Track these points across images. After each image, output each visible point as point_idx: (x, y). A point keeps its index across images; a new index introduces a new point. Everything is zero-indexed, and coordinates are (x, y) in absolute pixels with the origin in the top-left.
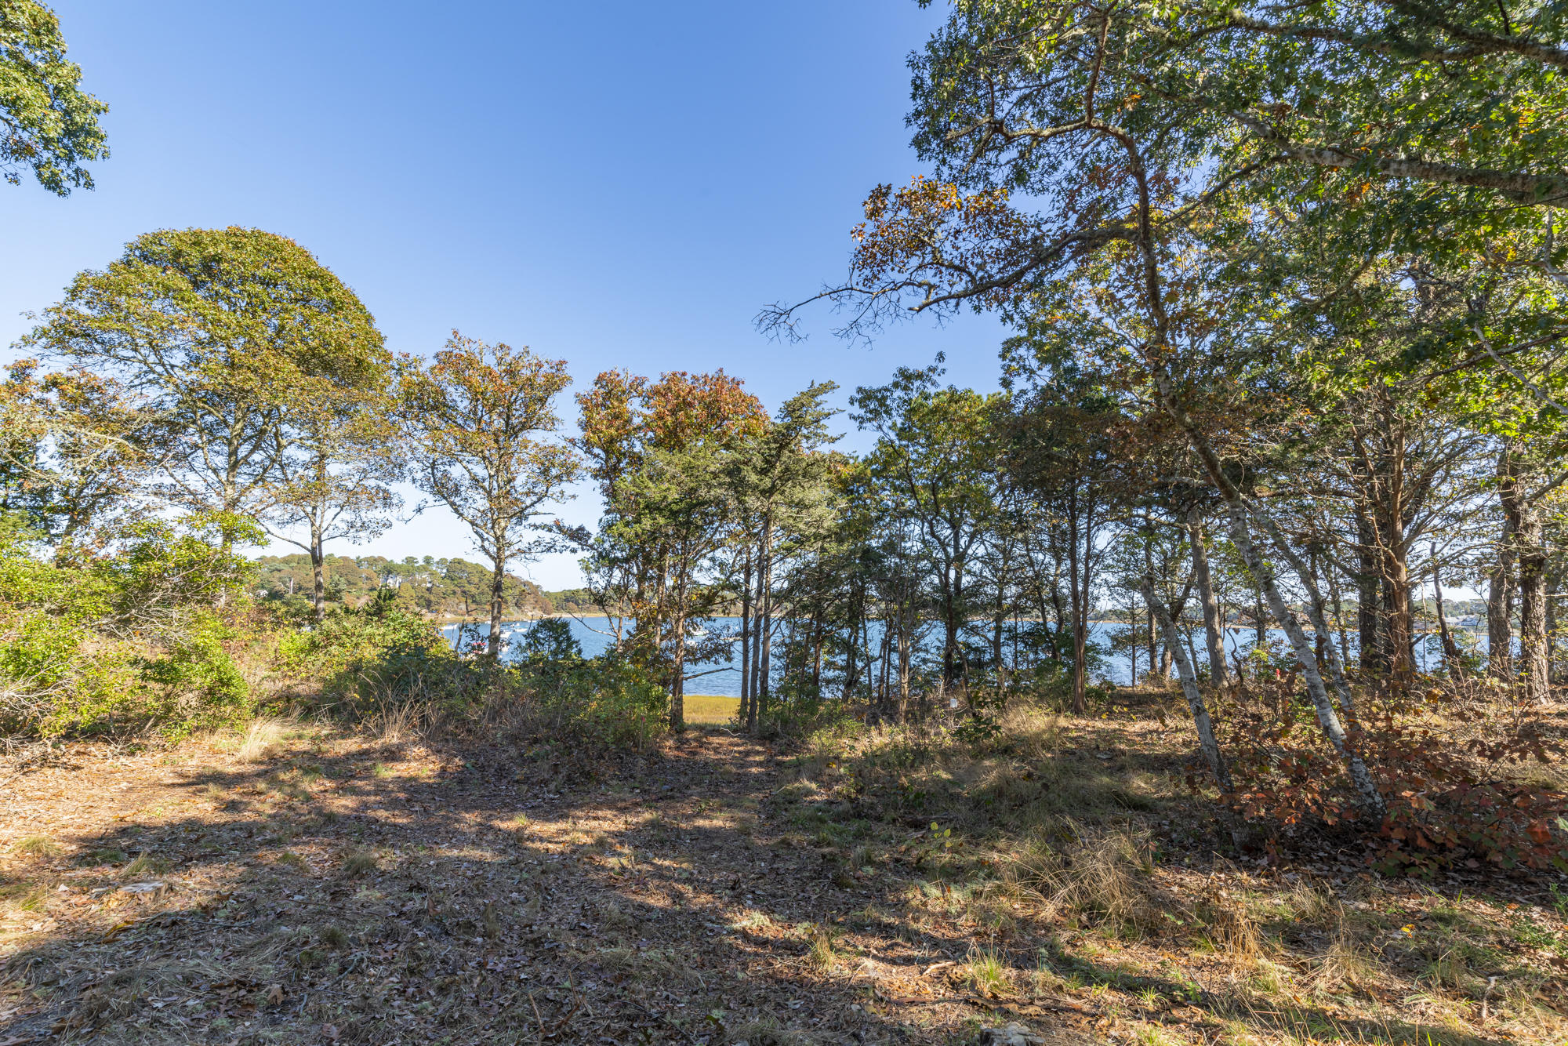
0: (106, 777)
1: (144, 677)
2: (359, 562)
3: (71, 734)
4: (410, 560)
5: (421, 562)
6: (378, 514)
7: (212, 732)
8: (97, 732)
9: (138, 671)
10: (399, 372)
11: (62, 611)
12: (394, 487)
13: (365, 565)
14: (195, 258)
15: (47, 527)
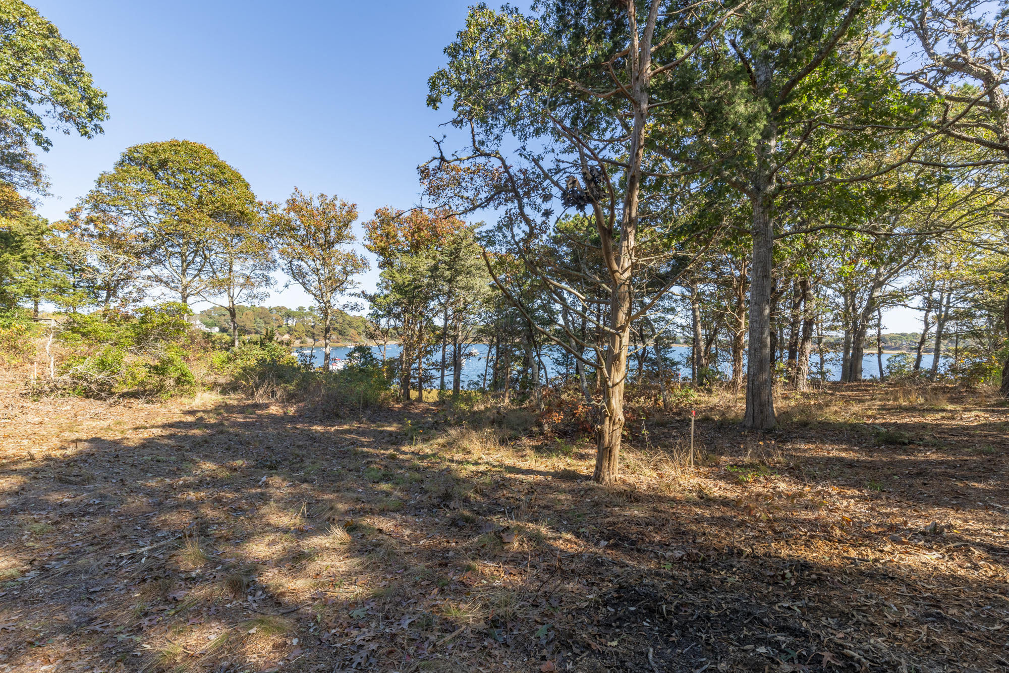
0: (139, 411)
1: (150, 372)
2: (271, 310)
3: (123, 395)
4: (301, 309)
5: (308, 310)
6: (263, 289)
7: (181, 396)
8: (134, 395)
9: (147, 370)
10: (267, 212)
11: (116, 344)
12: (271, 274)
13: (274, 312)
14: (154, 160)
15: (97, 297)
